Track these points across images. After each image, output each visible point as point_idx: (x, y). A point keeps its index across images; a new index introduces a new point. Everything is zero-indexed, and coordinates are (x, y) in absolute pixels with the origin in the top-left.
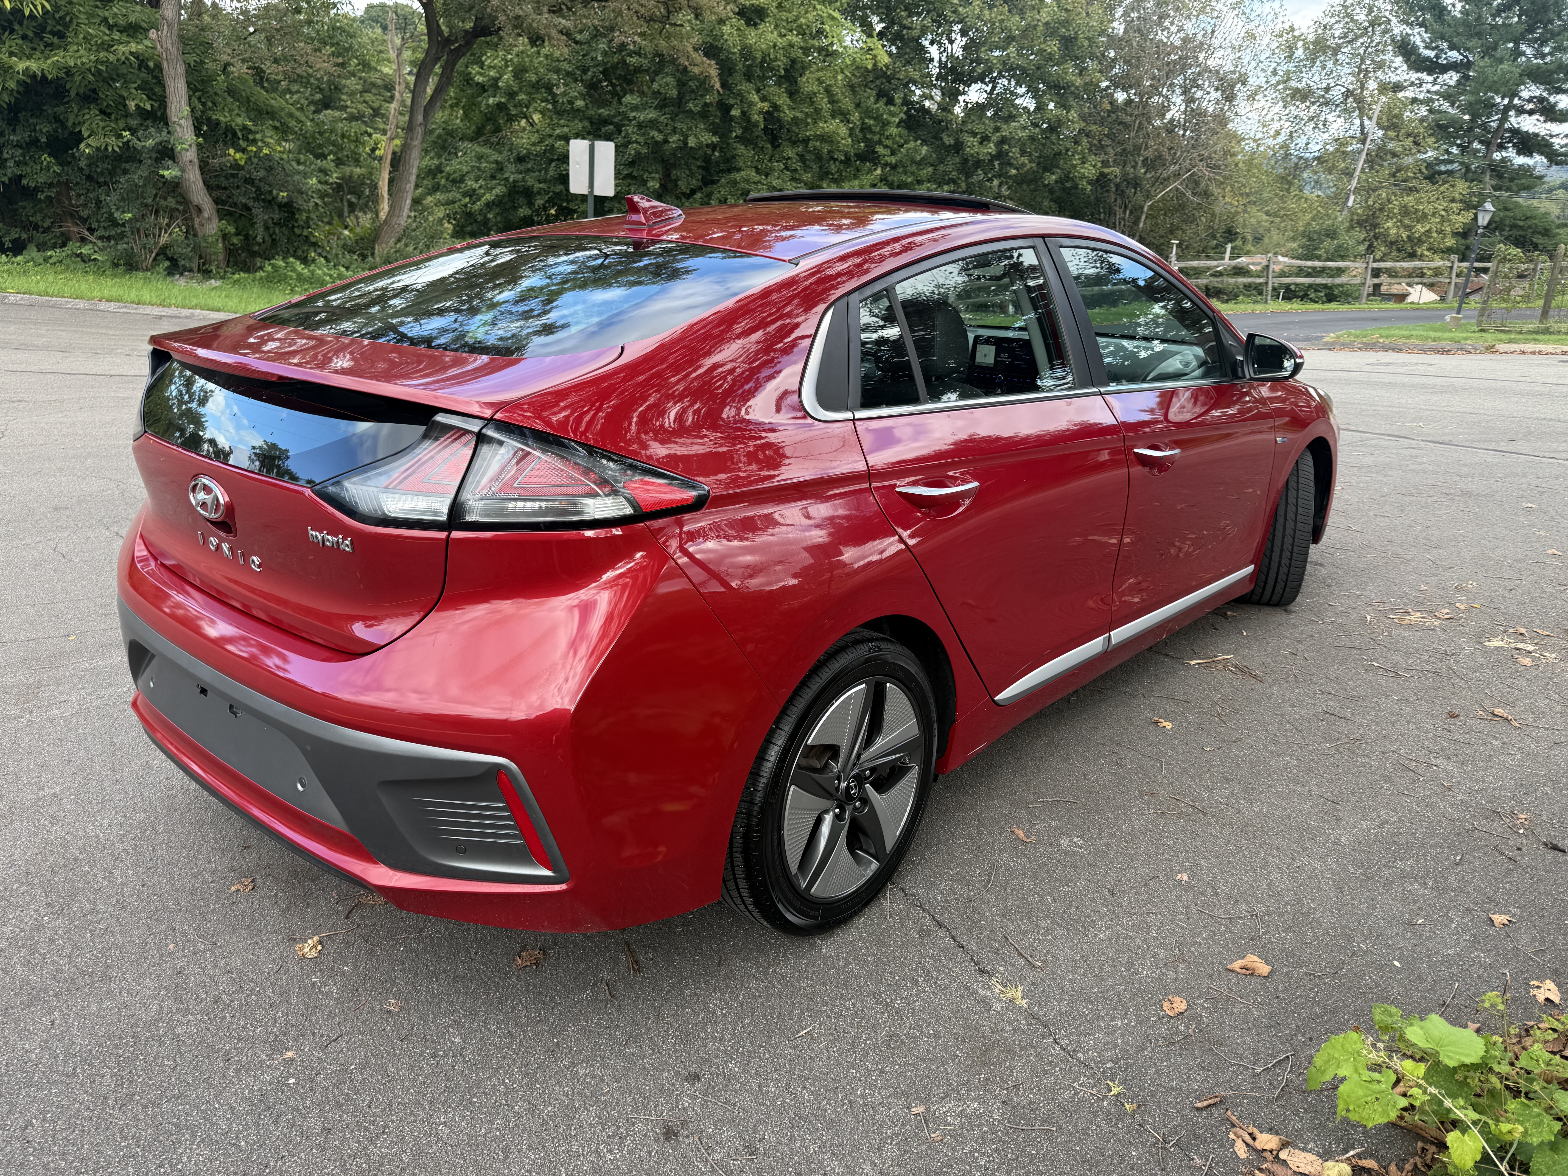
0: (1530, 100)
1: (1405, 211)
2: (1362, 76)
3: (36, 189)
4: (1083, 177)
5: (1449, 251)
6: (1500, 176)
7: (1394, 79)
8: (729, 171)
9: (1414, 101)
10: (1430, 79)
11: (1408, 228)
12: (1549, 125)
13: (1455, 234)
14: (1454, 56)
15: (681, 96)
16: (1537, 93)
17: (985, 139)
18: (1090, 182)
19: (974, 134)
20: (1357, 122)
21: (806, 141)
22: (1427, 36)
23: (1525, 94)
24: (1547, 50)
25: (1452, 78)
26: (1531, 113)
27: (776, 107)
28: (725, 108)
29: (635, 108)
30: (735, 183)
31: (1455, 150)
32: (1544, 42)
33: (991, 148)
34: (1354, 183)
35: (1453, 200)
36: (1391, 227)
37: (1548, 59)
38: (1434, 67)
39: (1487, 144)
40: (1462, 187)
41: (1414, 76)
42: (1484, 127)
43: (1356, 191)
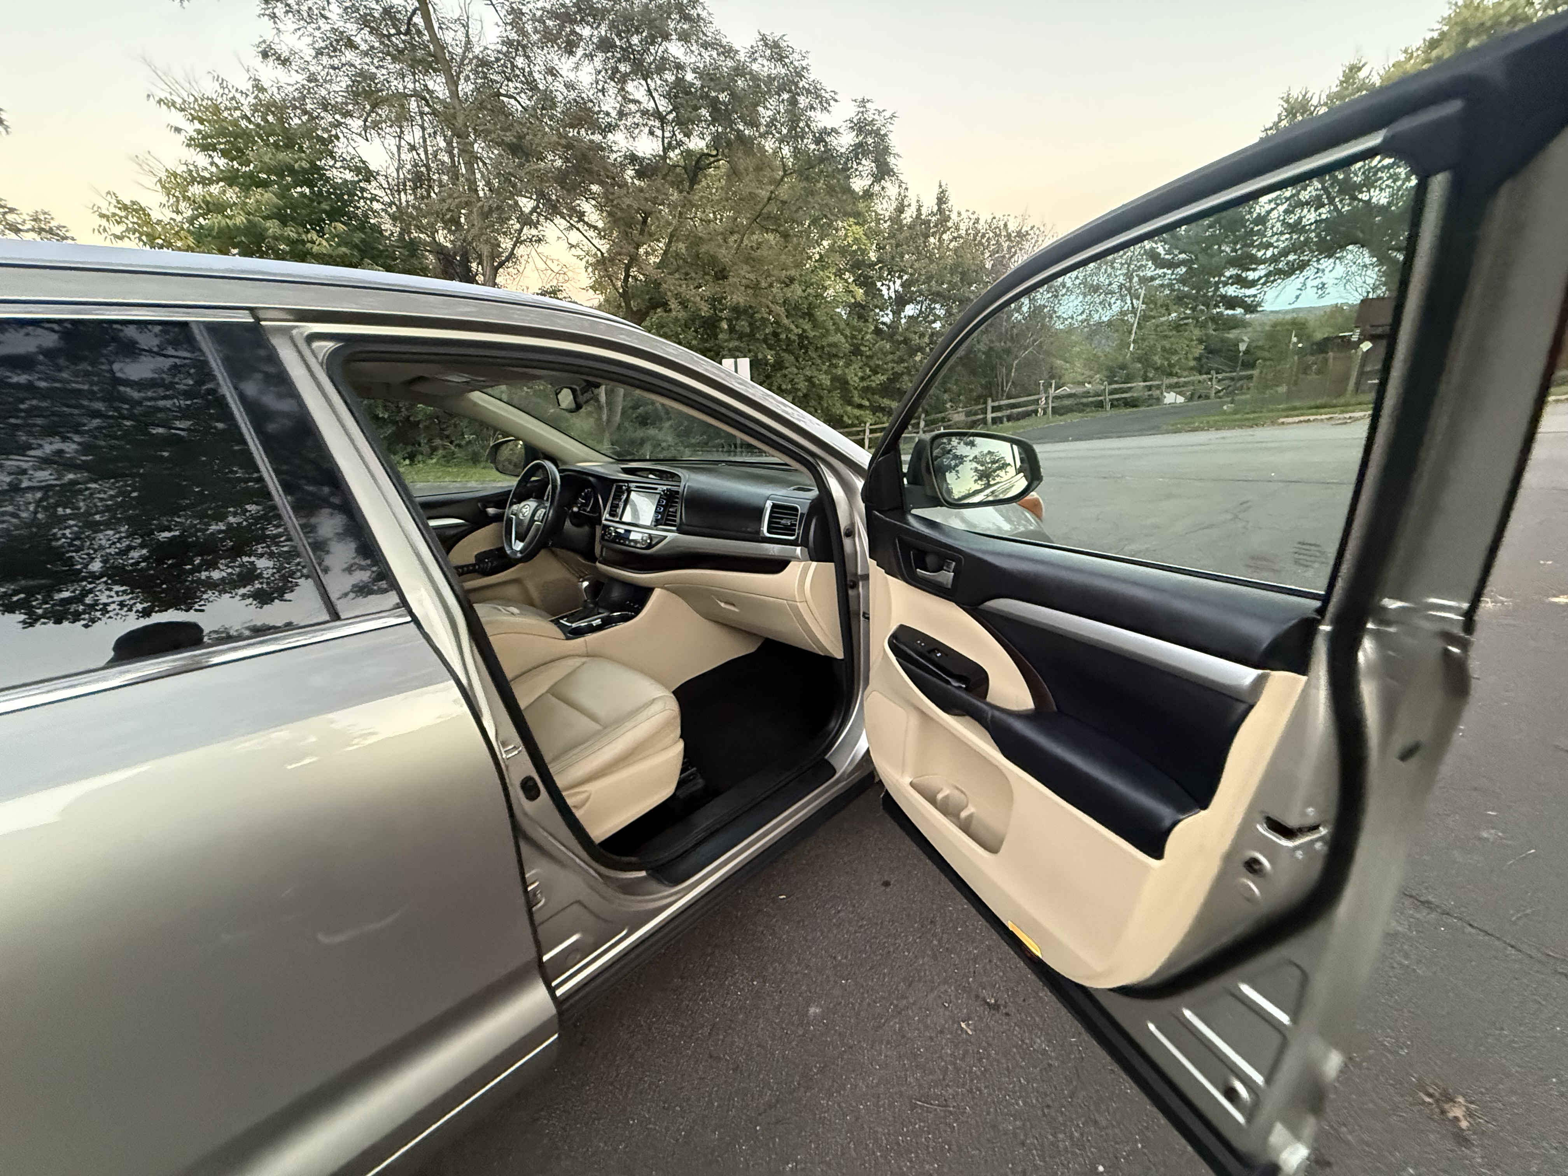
0: (1231, 277)
1: (1164, 349)
2: (1129, 276)
3: (418, 422)
4: (979, 350)
5: (1192, 369)
6: (1217, 324)
7: (1149, 274)
8: (781, 369)
9: (1162, 286)
10: (1169, 272)
11: (1168, 359)
12: (1243, 290)
13: (1195, 359)
14: (1183, 256)
15: (752, 331)
16: (1235, 272)
17: (922, 335)
18: (984, 353)
19: (915, 333)
20: (1129, 302)
21: (823, 347)
22: (1167, 247)
23: (1227, 274)
24: (1238, 246)
25: (1183, 270)
26: (1232, 284)
27: (804, 331)
28: (776, 334)
29: (726, 341)
30: (785, 376)
31: (1188, 312)
32: (1235, 243)
33: (926, 340)
34: (1133, 336)
35: (1192, 340)
36: (1158, 360)
37: (1239, 252)
38: (1171, 265)
39: (1208, 306)
40: (1197, 332)
41: (1160, 272)
42: (1205, 295)
43: (1134, 341)
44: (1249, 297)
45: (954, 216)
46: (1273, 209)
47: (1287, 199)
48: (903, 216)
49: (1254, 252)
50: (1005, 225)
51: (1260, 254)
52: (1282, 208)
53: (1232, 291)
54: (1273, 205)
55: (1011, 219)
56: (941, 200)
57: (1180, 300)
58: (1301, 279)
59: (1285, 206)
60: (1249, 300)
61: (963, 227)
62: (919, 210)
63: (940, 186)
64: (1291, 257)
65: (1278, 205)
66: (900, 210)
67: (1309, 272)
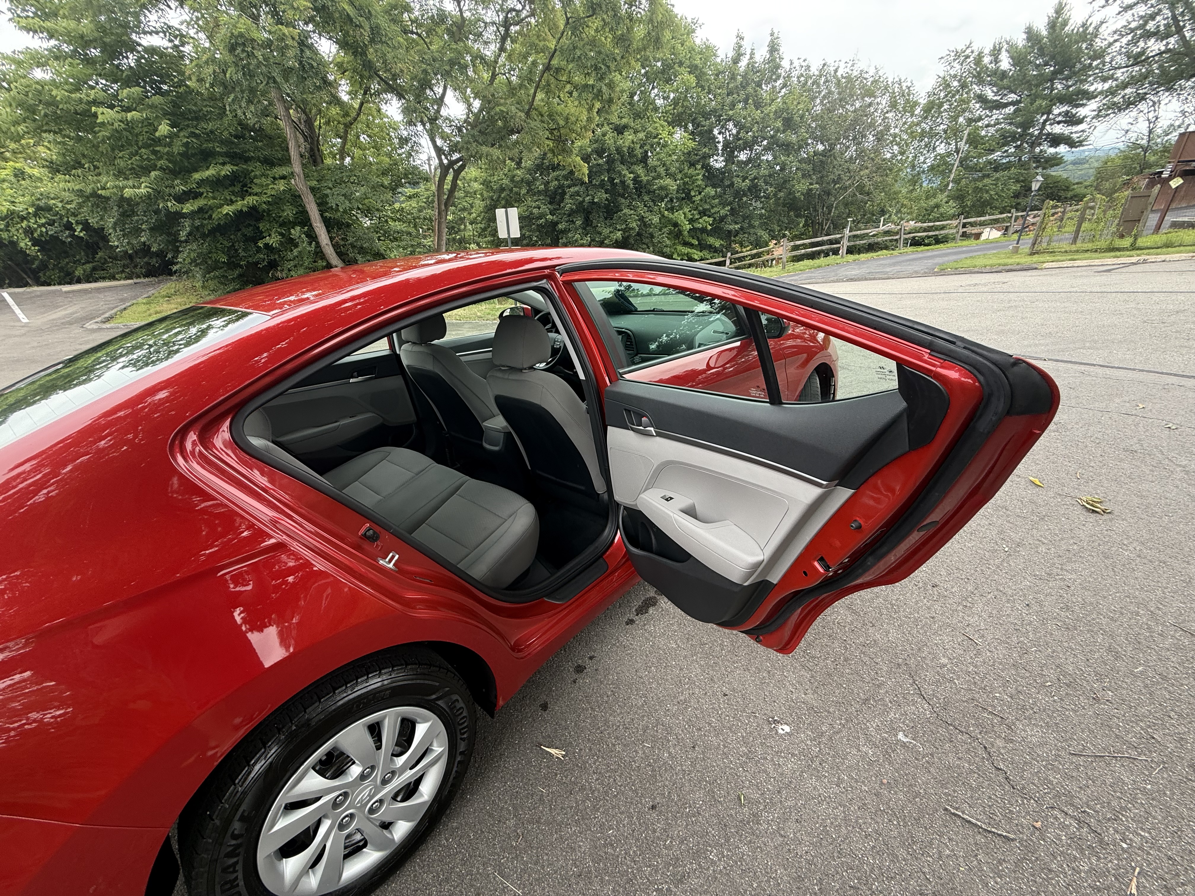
0: (1060, 114)
4: (798, 191)
9: (988, 125)
10: (997, 112)
14: (1012, 97)
16: (1064, 109)
18: (803, 194)
20: (954, 143)
22: (995, 89)
23: (1056, 111)
24: (1071, 83)
26: (1060, 122)
32: (1069, 80)
37: (1071, 88)
38: (999, 105)
39: (1032, 144)
42: (1031, 134)
43: (954, 181)
44: (1076, 132)
45: (785, 64)
46: (1115, 41)
47: (1132, 30)
48: (739, 65)
49: (1086, 87)
50: (836, 71)
51: (1092, 89)
52: (1124, 40)
53: (1058, 129)
54: (1116, 37)
55: (842, 65)
56: (773, 48)
57: (1005, 139)
58: (1134, 113)
59: (1130, 37)
60: (1074, 136)
61: (795, 74)
62: (751, 58)
63: (772, 35)
64: (1128, 91)
65: (1123, 36)
66: (736, 61)
67: (1143, 106)
